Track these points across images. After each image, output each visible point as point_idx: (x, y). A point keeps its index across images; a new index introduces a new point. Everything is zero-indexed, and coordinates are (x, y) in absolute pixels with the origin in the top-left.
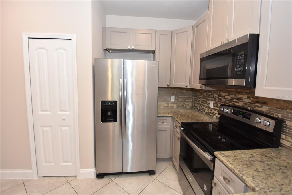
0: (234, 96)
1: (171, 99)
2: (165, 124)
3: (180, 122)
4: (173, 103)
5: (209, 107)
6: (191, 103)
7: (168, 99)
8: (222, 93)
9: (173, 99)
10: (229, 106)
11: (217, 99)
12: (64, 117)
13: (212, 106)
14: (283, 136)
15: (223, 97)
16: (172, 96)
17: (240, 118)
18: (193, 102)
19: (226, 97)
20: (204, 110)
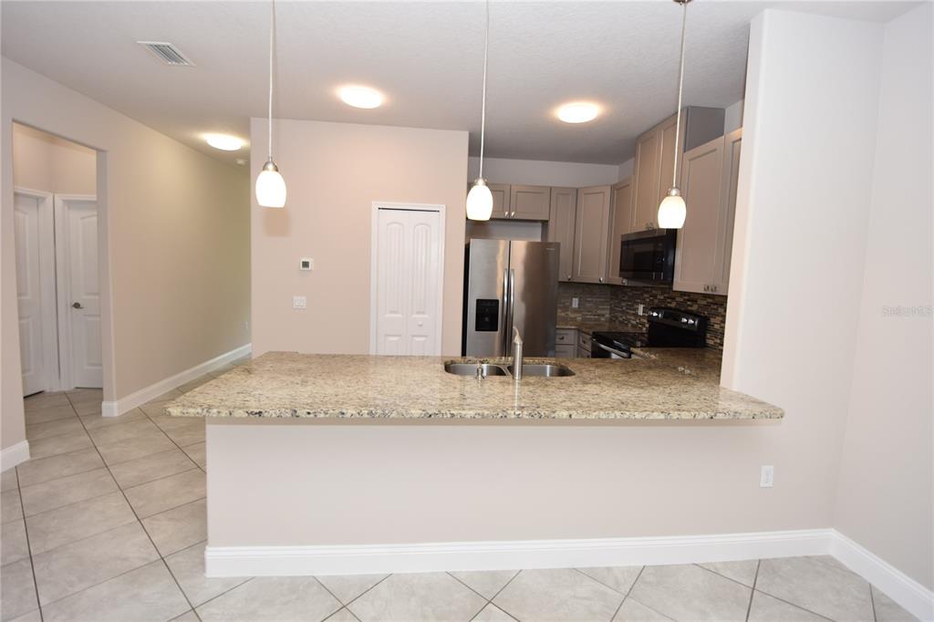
0: (666, 295)
1: (571, 304)
2: (565, 341)
3: (591, 333)
4: (575, 311)
5: (636, 315)
6: (608, 312)
7: (567, 304)
8: (654, 292)
9: (575, 303)
10: (662, 308)
11: (648, 300)
12: (420, 323)
13: (641, 313)
14: (708, 335)
15: (655, 296)
16: (574, 299)
17: (670, 322)
18: (611, 309)
19: (659, 297)
20: (629, 320)
